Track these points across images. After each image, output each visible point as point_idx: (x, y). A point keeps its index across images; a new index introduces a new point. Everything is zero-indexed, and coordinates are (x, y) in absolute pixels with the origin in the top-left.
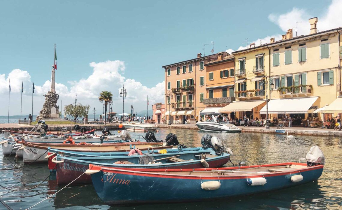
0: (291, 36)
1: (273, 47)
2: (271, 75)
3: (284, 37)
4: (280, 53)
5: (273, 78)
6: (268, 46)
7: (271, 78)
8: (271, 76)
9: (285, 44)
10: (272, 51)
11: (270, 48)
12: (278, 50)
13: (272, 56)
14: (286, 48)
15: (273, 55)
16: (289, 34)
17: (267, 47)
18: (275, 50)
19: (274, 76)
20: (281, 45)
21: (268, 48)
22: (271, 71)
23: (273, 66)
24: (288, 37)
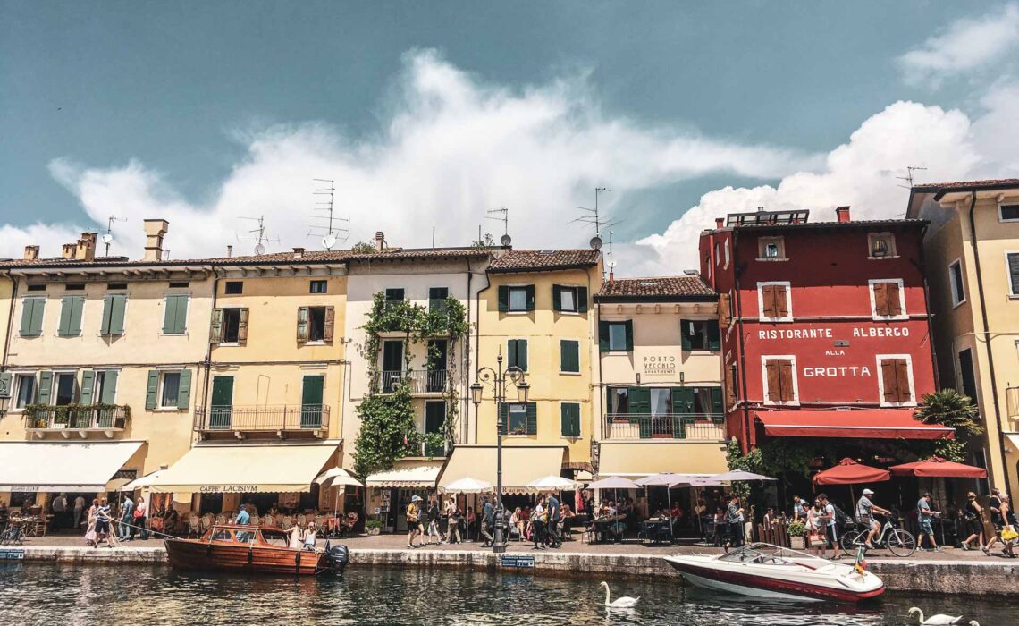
0: (90, 252)
1: (29, 276)
2: (11, 361)
3: (70, 250)
4: (47, 300)
5: (13, 374)
6: (13, 271)
7: (8, 372)
8: (8, 367)
9: (67, 275)
10: (22, 288)
11: (18, 276)
12: (43, 288)
13: (19, 302)
14: (69, 287)
15: (23, 300)
16: (84, 247)
17: (8, 274)
18: (31, 288)
19: (17, 367)
20: (55, 275)
21: (13, 277)
22: (11, 351)
23: (19, 334)
24: (81, 254)
